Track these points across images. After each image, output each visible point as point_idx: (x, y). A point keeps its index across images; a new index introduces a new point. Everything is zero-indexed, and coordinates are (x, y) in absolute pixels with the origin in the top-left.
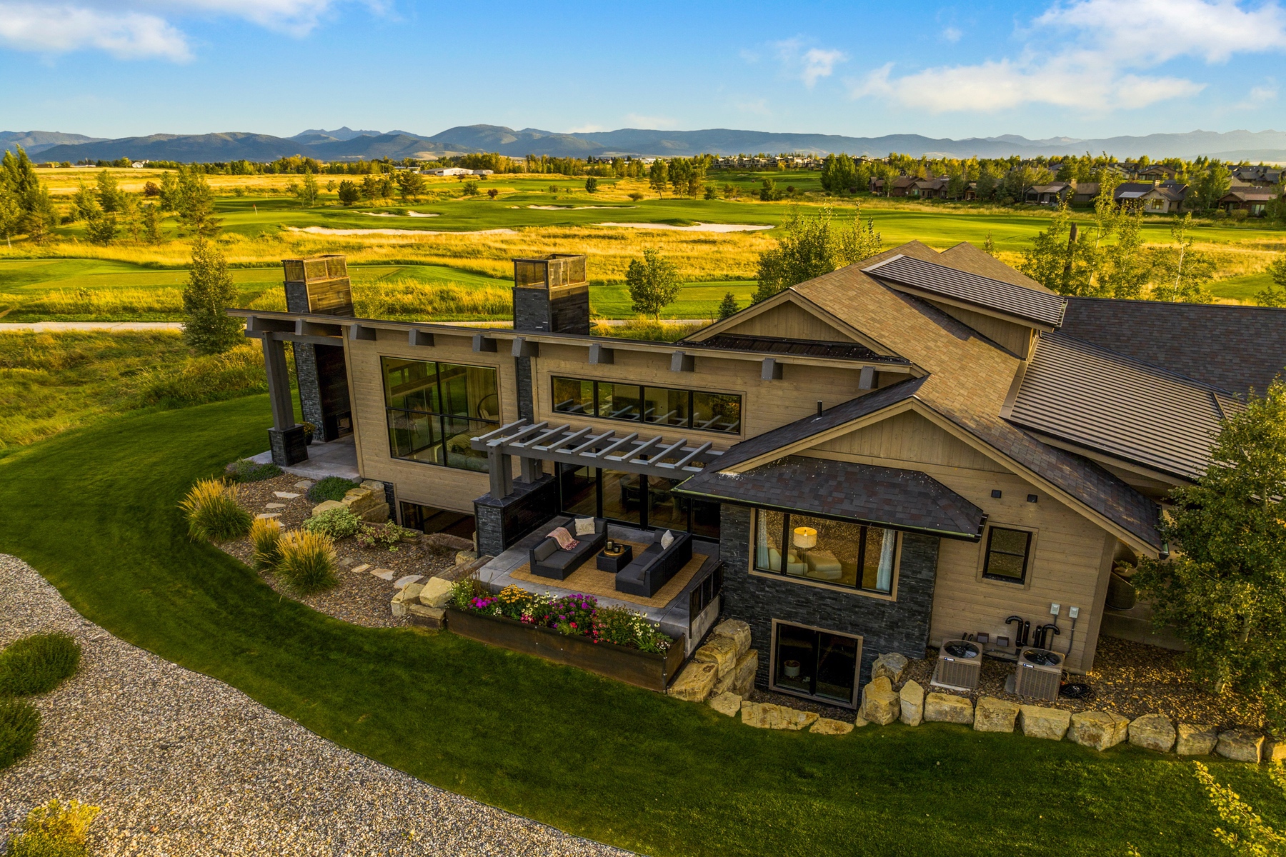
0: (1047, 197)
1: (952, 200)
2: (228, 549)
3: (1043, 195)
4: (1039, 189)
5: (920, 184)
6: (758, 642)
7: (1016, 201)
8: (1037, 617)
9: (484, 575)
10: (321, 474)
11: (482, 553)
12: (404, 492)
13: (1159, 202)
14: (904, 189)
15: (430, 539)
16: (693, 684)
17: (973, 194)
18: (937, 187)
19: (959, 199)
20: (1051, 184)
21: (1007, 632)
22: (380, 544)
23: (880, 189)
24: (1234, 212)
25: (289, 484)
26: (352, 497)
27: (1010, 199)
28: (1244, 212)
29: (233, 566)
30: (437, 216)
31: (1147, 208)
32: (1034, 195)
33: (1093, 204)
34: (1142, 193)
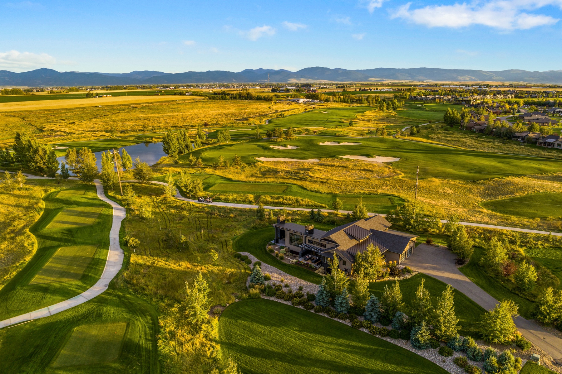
0: (520, 138)
1: (486, 135)
2: (272, 254)
4: (517, 135)
5: (476, 127)
7: (509, 139)
8: (347, 269)
9: (299, 260)
10: (281, 245)
11: (299, 257)
12: (291, 249)
13: (559, 145)
14: (471, 127)
15: (294, 255)
17: (494, 134)
18: (485, 128)
20: (523, 132)
22: (288, 255)
25: (277, 246)
26: (285, 249)
29: (273, 256)
30: (296, 148)
31: (556, 147)
32: (515, 137)
33: (536, 143)
34: (555, 140)
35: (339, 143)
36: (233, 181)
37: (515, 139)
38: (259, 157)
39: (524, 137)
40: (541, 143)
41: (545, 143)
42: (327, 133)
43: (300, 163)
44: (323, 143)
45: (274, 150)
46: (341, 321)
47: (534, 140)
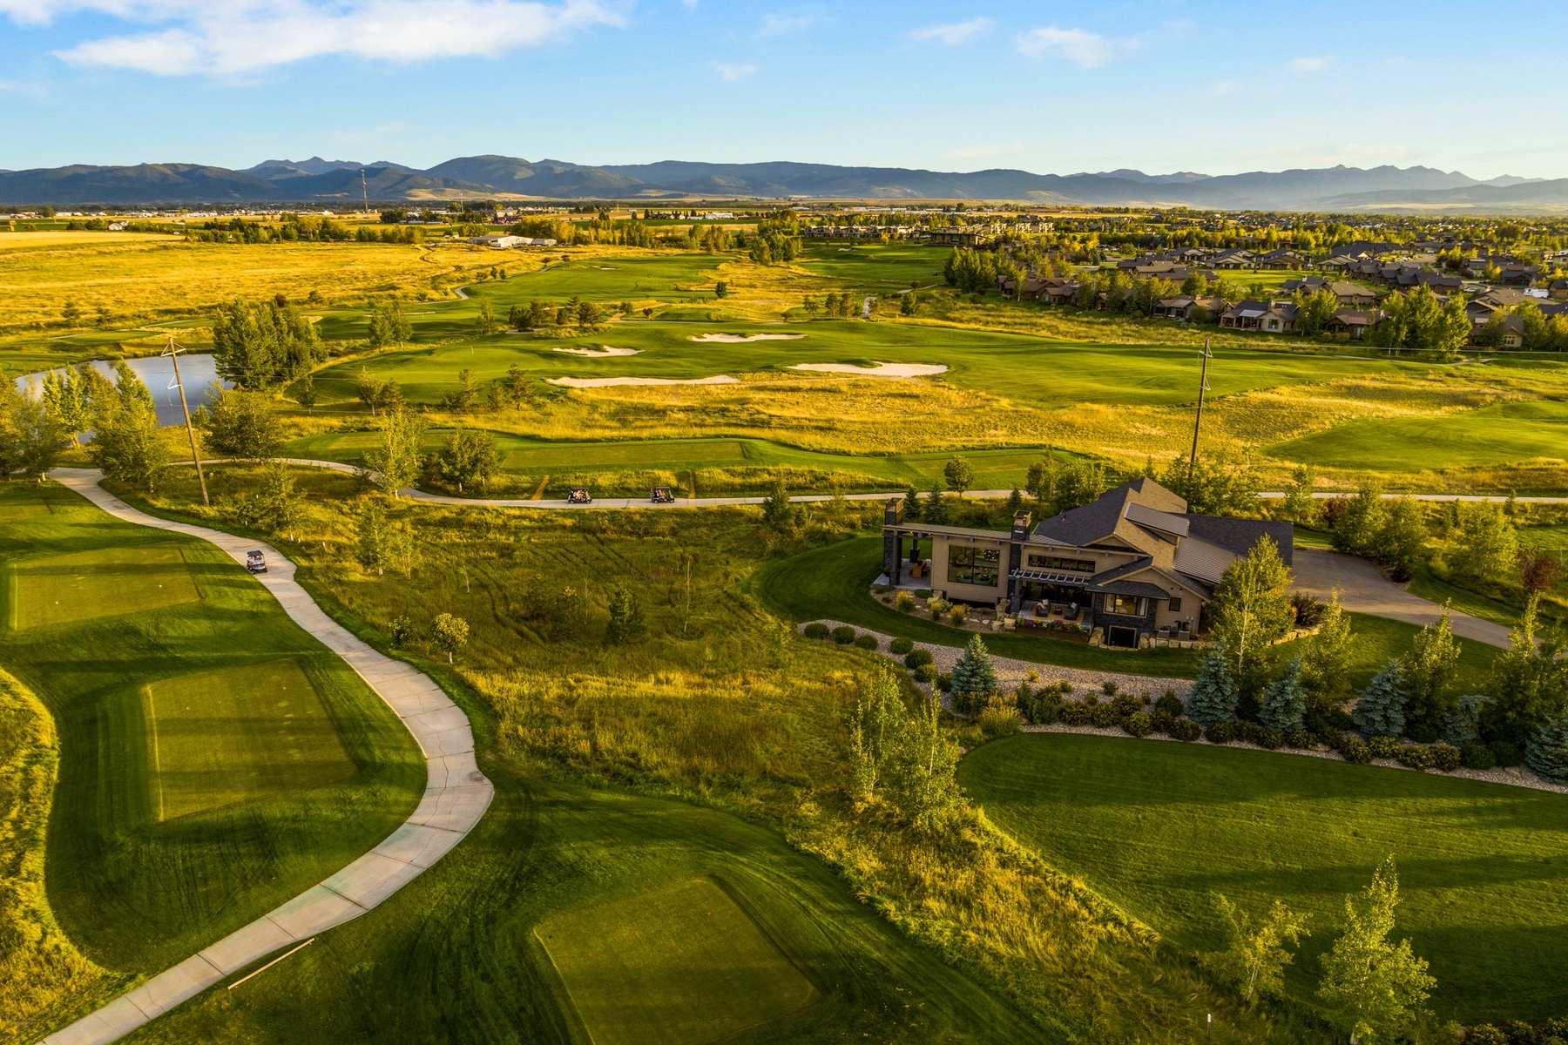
0: (1174, 311)
1: (1082, 309)
2: (915, 616)
3: (1170, 309)
4: (1166, 303)
5: (1052, 291)
6: (1105, 633)
7: (1146, 315)
8: (1183, 621)
9: (1021, 618)
10: (914, 588)
11: (1017, 612)
13: (1275, 322)
14: (1034, 293)
16: (1094, 641)
17: (1103, 305)
18: (1068, 294)
19: (1090, 308)
20: (1178, 297)
21: (1176, 625)
22: (965, 612)
23: (1010, 291)
24: (1339, 335)
25: (905, 591)
27: (1139, 313)
28: (1346, 335)
30: (636, 352)
31: (1265, 327)
32: (1161, 310)
33: (1216, 321)
34: (1260, 313)
35: (742, 335)
36: (546, 440)
37: (1161, 316)
38: (555, 378)
39: (1185, 308)
40: (1229, 321)
41: (1239, 320)
42: (681, 315)
43: (688, 386)
44: (698, 337)
45: (580, 360)
46: (1304, 753)
47: (1209, 316)
